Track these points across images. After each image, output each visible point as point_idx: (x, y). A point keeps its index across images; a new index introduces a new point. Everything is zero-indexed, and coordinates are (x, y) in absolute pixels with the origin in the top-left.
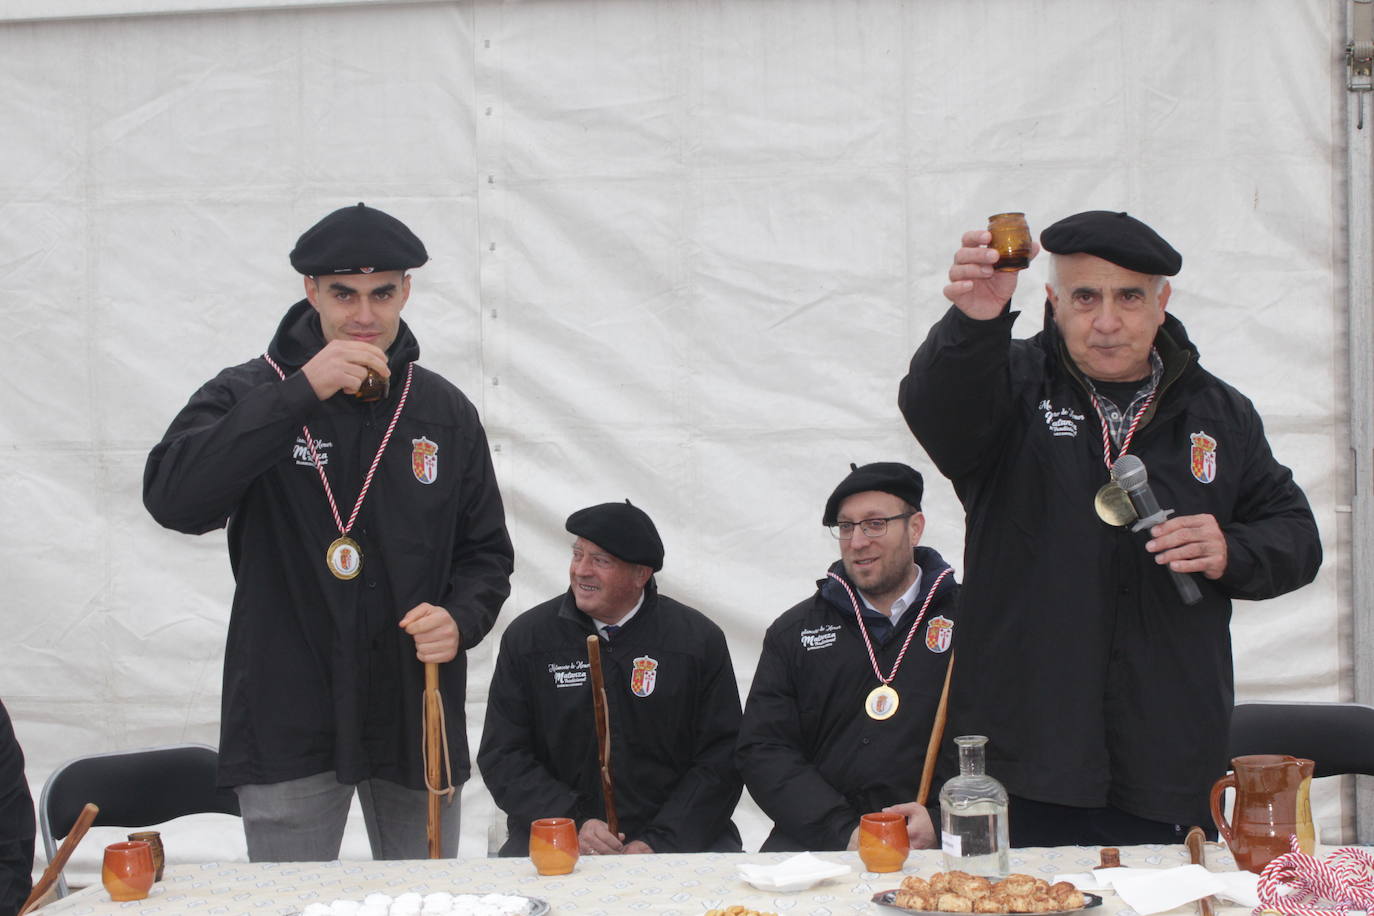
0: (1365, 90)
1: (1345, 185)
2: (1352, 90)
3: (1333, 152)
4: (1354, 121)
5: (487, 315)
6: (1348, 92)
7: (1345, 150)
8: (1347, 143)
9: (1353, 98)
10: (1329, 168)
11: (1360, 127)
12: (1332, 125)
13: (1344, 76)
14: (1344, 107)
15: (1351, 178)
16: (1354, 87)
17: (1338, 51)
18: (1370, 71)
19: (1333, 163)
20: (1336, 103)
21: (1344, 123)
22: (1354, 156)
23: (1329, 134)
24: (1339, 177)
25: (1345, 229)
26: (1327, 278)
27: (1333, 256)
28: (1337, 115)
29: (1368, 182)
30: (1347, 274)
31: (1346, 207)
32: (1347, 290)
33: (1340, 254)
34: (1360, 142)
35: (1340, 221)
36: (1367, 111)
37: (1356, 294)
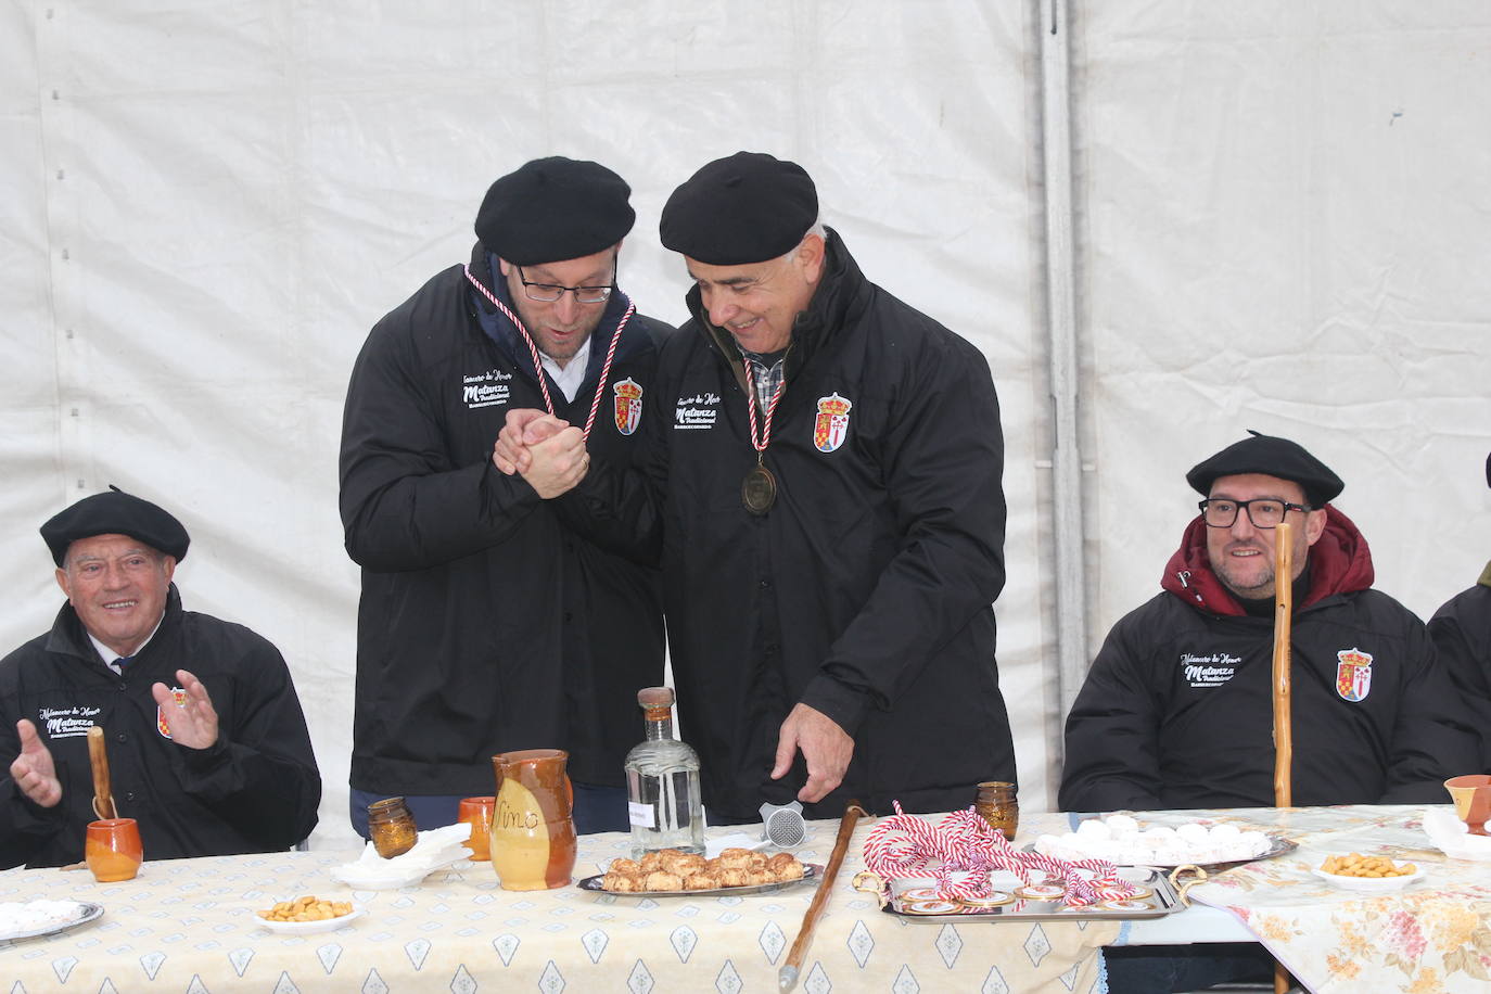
1: (1040, 97)
3: (1026, 61)
4: (1048, 26)
5: (56, 256)
7: (1038, 58)
8: (1040, 49)
10: (1021, 78)
11: (1054, 31)
12: (1024, 31)
14: (1036, 9)
15: (1045, 89)
19: (1026, 73)
20: (1028, 5)
21: (1036, 28)
22: (1048, 65)
23: (1023, 43)
24: (1032, 88)
25: (1040, 148)
26: (1019, 202)
27: (1028, 178)
28: (1028, 18)
29: (1064, 94)
30: (1043, 198)
31: (1040, 122)
32: (1042, 217)
33: (1035, 176)
34: (1054, 48)
35: (1034, 138)
36: (1061, 14)
37: (1053, 221)
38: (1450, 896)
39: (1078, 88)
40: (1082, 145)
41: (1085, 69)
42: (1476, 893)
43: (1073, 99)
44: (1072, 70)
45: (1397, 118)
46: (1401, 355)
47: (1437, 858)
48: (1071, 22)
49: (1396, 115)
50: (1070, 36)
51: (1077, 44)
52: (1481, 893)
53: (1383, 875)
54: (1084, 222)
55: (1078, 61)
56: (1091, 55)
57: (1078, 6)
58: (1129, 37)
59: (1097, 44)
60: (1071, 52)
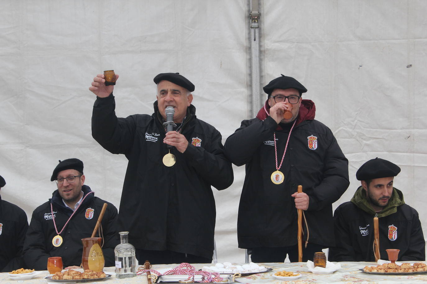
0: (256, 28)
1: (250, 60)
2: (252, 28)
3: (246, 49)
4: (253, 39)
6: (251, 28)
7: (250, 48)
8: (251, 45)
9: (252, 30)
10: (245, 53)
11: (255, 40)
12: (246, 39)
13: (249, 22)
14: (249, 33)
15: (252, 57)
16: (252, 26)
17: (247, 14)
18: (258, 21)
19: (246, 52)
20: (247, 32)
21: (249, 39)
22: (253, 50)
23: (245, 43)
24: (248, 57)
25: (250, 75)
26: (245, 91)
27: (247, 84)
28: (247, 36)
29: (258, 59)
30: (251, 90)
31: (250, 67)
32: (251, 96)
33: (249, 83)
34: (255, 45)
35: (248, 72)
36: (257, 35)
37: (254, 97)
38: (305, 281)
39: (262, 57)
40: (263, 74)
41: (264, 51)
42: (312, 281)
43: (261, 60)
44: (260, 52)
45: (361, 67)
46: (362, 139)
47: (310, 274)
48: (260, 37)
49: (360, 66)
50: (260, 41)
51: (262, 44)
52: (314, 281)
53: (289, 276)
55: (262, 49)
56: (266, 47)
57: (262, 32)
58: (278, 42)
59: (268, 44)
60: (260, 46)
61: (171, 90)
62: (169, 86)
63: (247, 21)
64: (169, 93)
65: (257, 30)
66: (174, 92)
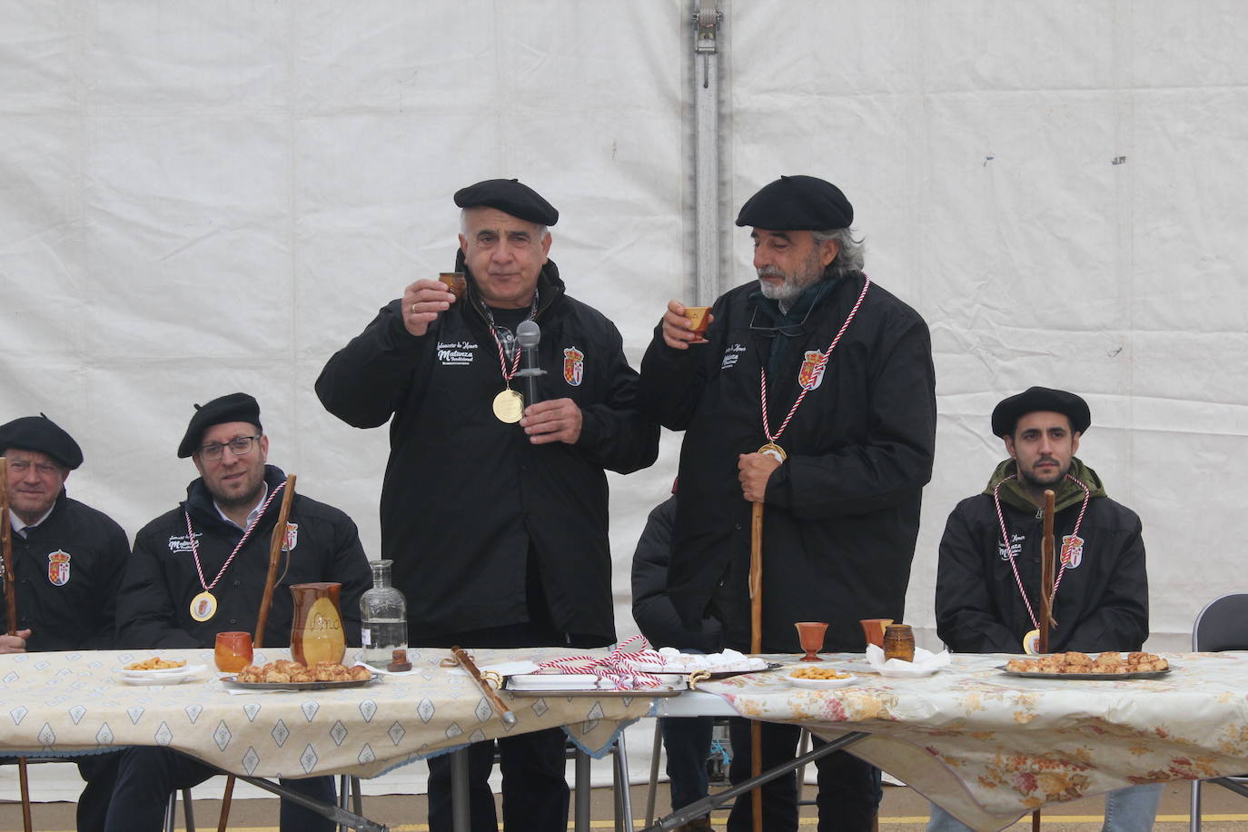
0: (710, 53)
1: (694, 138)
2: (698, 52)
3: (683, 108)
4: (700, 80)
6: (696, 54)
7: (693, 107)
8: (695, 100)
9: (700, 59)
10: (679, 123)
11: (706, 86)
12: (682, 84)
13: (692, 39)
14: (692, 68)
15: (698, 132)
16: (700, 50)
17: (687, 16)
18: (714, 35)
19: (683, 118)
20: (686, 63)
21: (692, 82)
22: (701, 112)
23: (680, 93)
24: (688, 131)
25: (693, 178)
26: (677, 222)
27: (683, 204)
28: (686, 75)
29: (713, 137)
30: (695, 219)
31: (694, 158)
32: (694, 234)
33: (689, 201)
34: (706, 99)
35: (689, 171)
36: (712, 72)
37: (702, 238)
39: (726, 132)
40: (727, 177)
41: (731, 116)
43: (720, 140)
44: (720, 117)
45: (989, 161)
46: (993, 355)
48: (720, 78)
50: (719, 90)
51: (725, 96)
54: (728, 240)
55: (725, 110)
56: (736, 105)
57: (726, 65)
58: (768, 91)
59: (742, 96)
60: (720, 102)
61: (506, 232)
62: (502, 223)
63: (686, 35)
64: (503, 240)
65: (712, 60)
66: (515, 237)
